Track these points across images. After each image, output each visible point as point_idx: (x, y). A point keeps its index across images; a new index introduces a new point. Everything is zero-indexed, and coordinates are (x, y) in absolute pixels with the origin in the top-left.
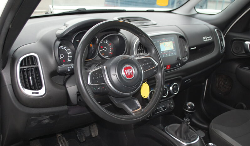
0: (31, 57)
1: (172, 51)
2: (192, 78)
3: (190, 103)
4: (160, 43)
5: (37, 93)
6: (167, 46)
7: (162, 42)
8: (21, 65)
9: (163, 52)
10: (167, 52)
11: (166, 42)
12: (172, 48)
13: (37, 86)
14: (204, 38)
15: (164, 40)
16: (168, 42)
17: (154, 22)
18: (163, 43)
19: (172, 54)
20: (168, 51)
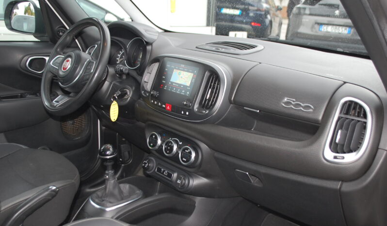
1: (185, 87)
4: (175, 70)
6: (182, 77)
7: (178, 69)
10: (177, 85)
11: (184, 71)
12: (188, 84)
14: (286, 100)
15: (182, 67)
16: (186, 73)
18: (179, 71)
19: (183, 91)
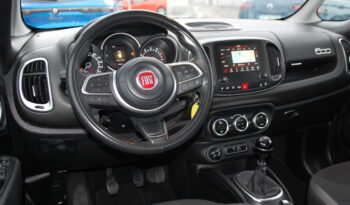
0: (39, 62)
1: (252, 64)
2: (297, 108)
3: (266, 138)
4: (232, 52)
5: (42, 108)
6: (244, 56)
7: (236, 50)
8: (25, 71)
9: (237, 64)
10: (243, 64)
12: (254, 60)
13: (42, 98)
14: (316, 50)
15: (239, 48)
17: (235, 27)
19: (252, 68)
20: (246, 64)
